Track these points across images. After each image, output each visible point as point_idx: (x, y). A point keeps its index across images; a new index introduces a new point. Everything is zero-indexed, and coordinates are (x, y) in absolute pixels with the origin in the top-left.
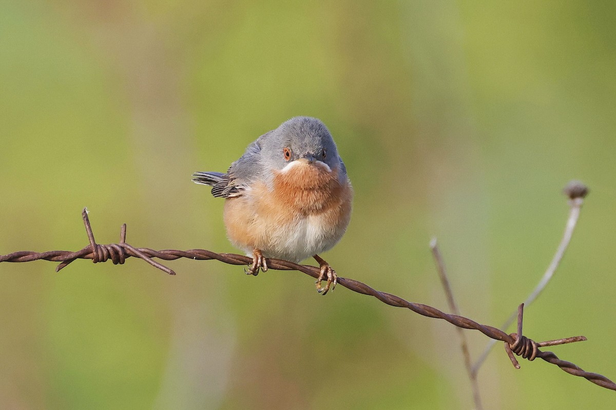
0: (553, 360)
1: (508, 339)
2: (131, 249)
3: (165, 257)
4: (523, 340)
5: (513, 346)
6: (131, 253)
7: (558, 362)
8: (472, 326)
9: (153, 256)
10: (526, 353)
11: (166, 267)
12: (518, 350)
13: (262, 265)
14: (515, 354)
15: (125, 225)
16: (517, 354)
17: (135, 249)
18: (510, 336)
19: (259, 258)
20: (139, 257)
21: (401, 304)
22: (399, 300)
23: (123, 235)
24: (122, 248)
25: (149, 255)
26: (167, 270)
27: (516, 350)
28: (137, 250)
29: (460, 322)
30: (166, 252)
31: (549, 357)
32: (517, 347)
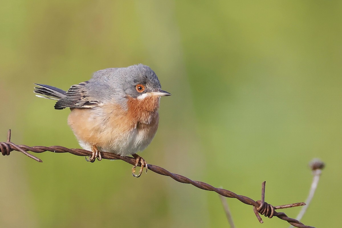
0: (284, 217)
1: (255, 204)
2: (14, 145)
3: (35, 151)
4: (265, 204)
5: (258, 209)
6: (15, 148)
7: (287, 219)
8: (232, 195)
9: (28, 150)
10: (267, 213)
11: (36, 157)
12: (262, 211)
13: (98, 156)
14: (260, 214)
15: (10, 130)
16: (261, 214)
17: (16, 146)
18: (257, 202)
19: (97, 152)
20: (18, 151)
21: (187, 181)
22: (185, 179)
23: (8, 137)
24: (8, 145)
25: (26, 150)
26: (37, 159)
27: (261, 211)
28: (18, 146)
29: (225, 193)
30: (36, 148)
31: (282, 216)
32: (261, 209)
